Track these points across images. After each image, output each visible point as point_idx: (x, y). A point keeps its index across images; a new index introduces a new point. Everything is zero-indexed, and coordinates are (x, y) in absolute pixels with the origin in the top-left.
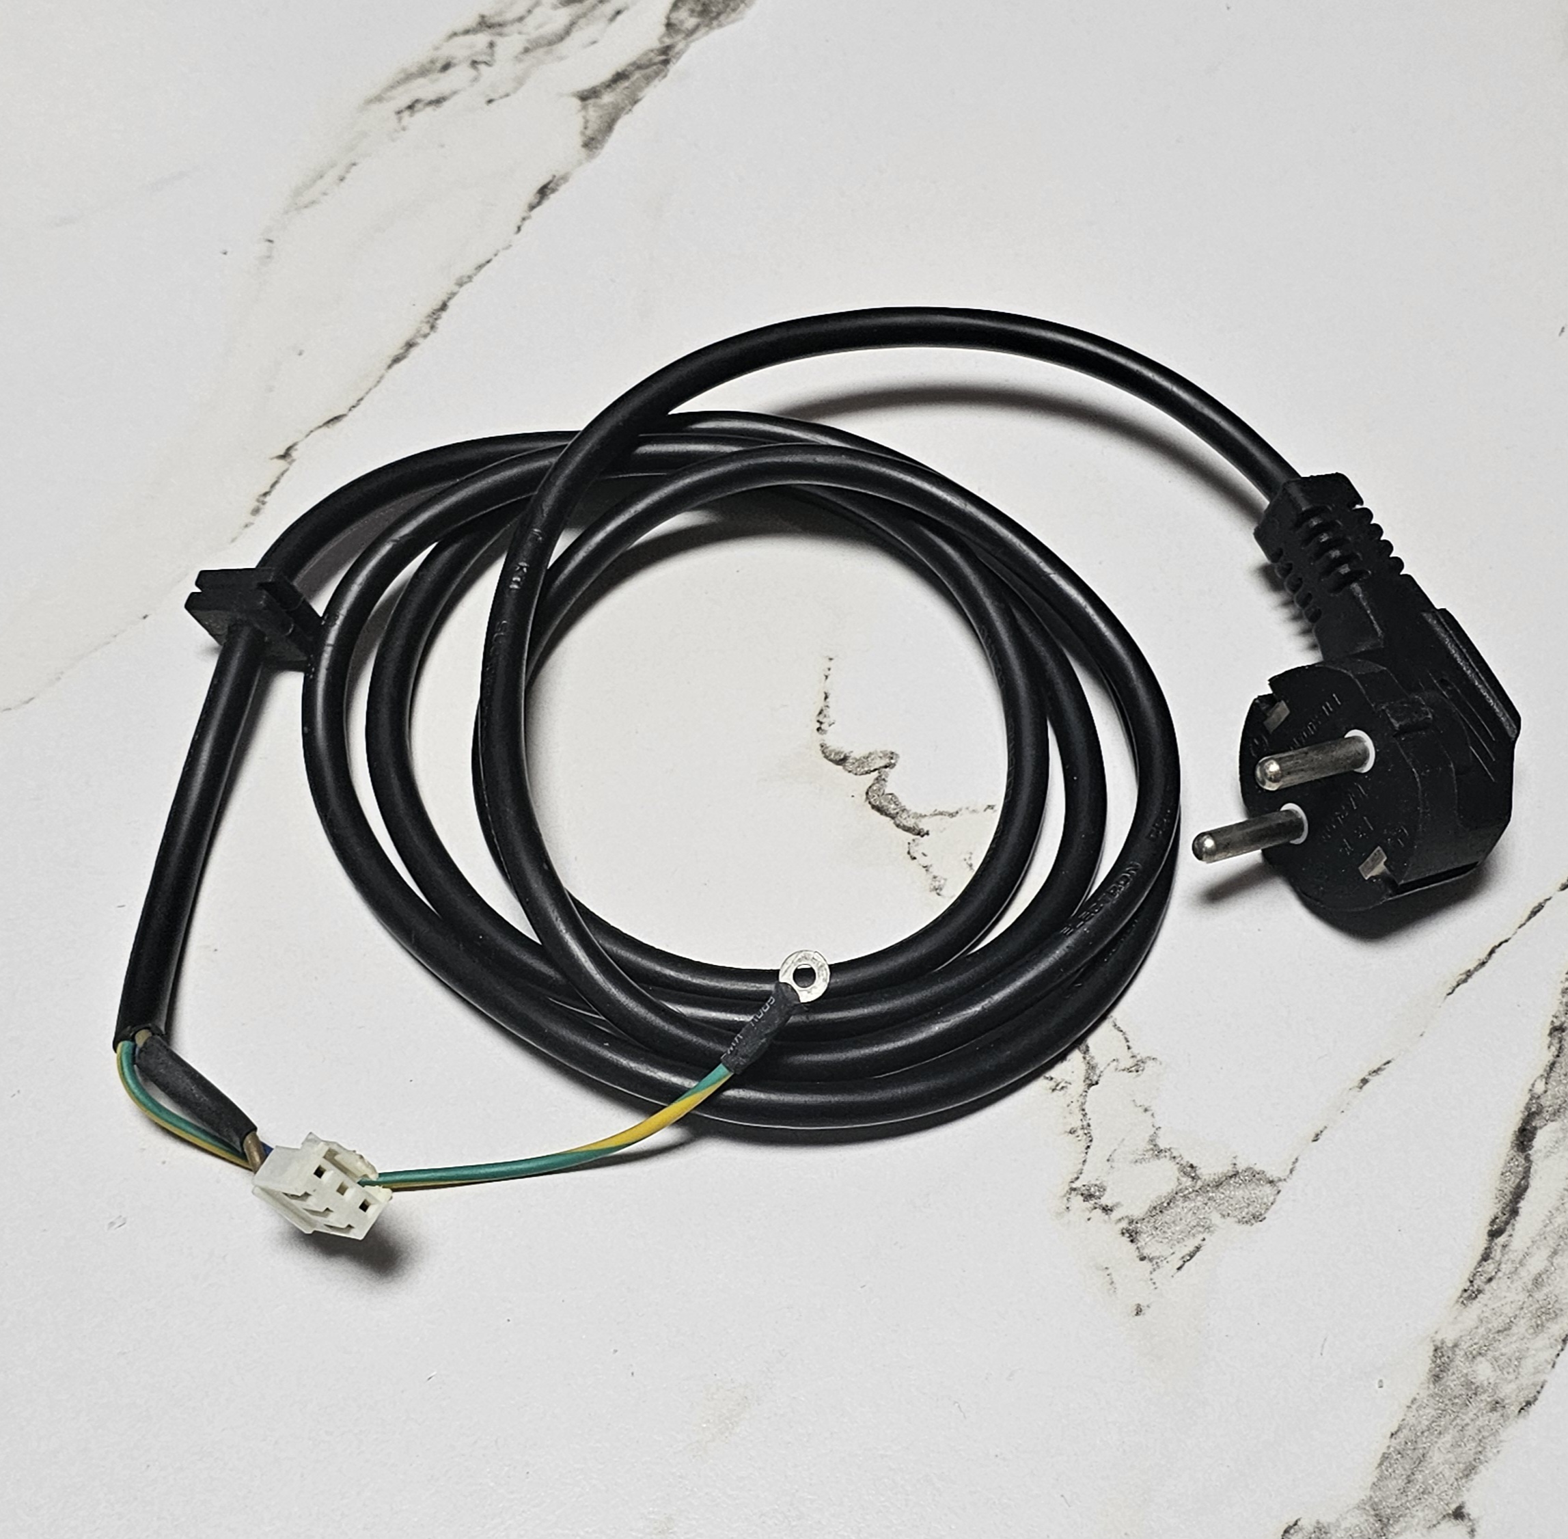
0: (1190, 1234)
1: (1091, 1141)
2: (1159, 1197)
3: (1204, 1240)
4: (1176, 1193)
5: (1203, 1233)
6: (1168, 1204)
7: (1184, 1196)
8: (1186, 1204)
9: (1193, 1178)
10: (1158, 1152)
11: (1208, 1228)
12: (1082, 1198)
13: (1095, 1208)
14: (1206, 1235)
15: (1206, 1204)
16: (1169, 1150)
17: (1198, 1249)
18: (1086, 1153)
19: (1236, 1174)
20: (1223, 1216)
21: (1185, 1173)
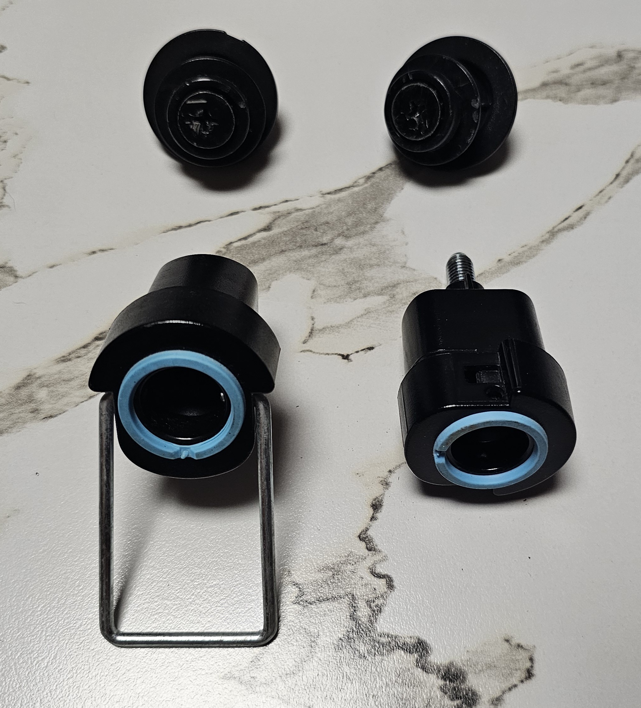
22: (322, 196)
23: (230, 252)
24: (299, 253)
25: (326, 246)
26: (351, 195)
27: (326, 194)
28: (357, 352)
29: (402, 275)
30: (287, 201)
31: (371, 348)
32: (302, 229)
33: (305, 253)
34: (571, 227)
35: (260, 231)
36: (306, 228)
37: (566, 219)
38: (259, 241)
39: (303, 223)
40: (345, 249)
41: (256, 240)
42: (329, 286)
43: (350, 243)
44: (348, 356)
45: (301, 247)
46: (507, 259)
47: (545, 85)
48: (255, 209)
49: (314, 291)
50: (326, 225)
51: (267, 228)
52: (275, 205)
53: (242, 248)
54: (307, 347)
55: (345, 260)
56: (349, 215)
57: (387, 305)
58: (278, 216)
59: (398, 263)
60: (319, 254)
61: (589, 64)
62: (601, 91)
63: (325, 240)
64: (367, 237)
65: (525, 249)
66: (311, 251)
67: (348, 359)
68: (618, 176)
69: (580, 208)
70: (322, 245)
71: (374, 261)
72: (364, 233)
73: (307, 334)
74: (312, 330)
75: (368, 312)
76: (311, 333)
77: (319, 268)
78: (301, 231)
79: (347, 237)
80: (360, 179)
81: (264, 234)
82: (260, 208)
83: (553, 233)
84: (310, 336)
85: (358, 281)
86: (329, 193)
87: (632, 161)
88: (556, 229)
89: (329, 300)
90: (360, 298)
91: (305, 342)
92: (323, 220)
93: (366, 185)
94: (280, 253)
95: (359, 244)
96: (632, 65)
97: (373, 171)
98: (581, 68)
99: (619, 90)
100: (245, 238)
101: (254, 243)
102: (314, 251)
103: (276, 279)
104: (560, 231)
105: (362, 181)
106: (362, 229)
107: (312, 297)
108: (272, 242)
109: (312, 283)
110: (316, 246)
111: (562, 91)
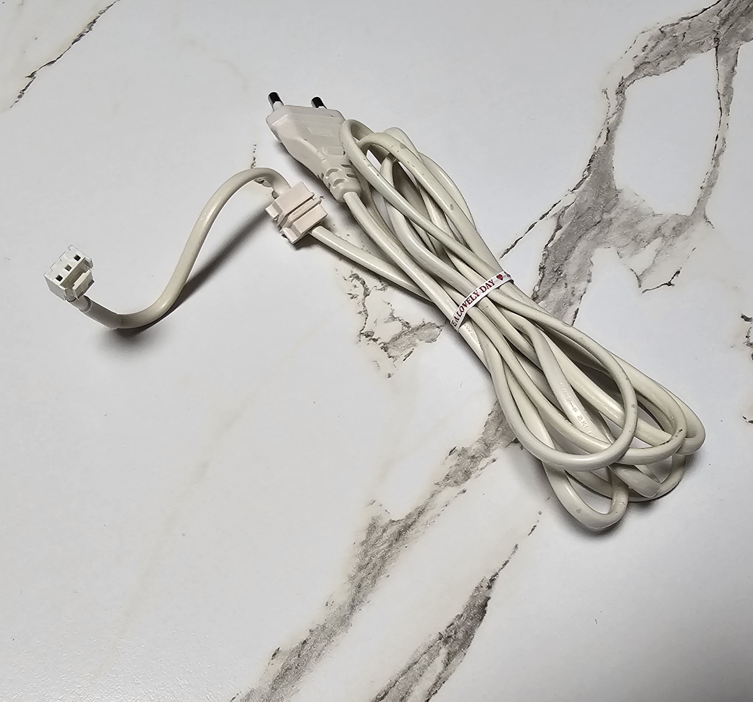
0: (408, 347)
1: (368, 316)
2: (395, 335)
3: (413, 349)
4: (402, 333)
5: (413, 347)
6: (399, 337)
7: (405, 334)
8: (405, 337)
9: (408, 328)
10: (394, 319)
11: (415, 345)
12: (365, 337)
13: (370, 340)
14: (413, 348)
15: (413, 336)
16: (399, 317)
17: (411, 352)
18: (366, 320)
19: (424, 325)
20: (420, 340)
21: (405, 325)
22: (571, 192)
23: (551, 252)
24: (590, 234)
25: (601, 223)
26: (588, 184)
27: (573, 190)
28: (673, 278)
29: (657, 221)
30: (555, 205)
31: (678, 272)
32: (579, 218)
33: (593, 232)
34: (722, 151)
35: (556, 231)
36: (580, 216)
37: (715, 147)
38: (561, 237)
39: (576, 214)
40: (613, 220)
41: (558, 238)
42: (624, 246)
43: (613, 215)
44: (669, 282)
45: (588, 230)
46: (704, 185)
47: (637, 68)
48: (541, 219)
49: (618, 253)
50: (590, 209)
51: (559, 227)
52: (550, 210)
53: (555, 246)
54: (643, 288)
55: (619, 226)
56: (598, 197)
57: (665, 242)
58: (559, 217)
59: (649, 214)
60: (601, 229)
61: (651, 45)
62: (671, 59)
63: (597, 219)
64: (618, 206)
65: (709, 174)
66: (596, 229)
67: (672, 285)
68: (721, 108)
69: (717, 137)
70: (598, 223)
71: (636, 220)
72: (615, 204)
73: (637, 281)
74: (637, 277)
75: (658, 252)
76: (638, 279)
77: (608, 238)
78: (579, 220)
79: (609, 212)
80: (584, 172)
81: (559, 232)
82: (543, 216)
83: (716, 159)
84: (639, 281)
85: (637, 235)
86: (574, 189)
87: (721, 97)
88: (715, 156)
89: (632, 255)
90: (647, 245)
91: (640, 287)
92: (586, 208)
93: (591, 175)
94: (579, 239)
95: (618, 213)
96: (674, 35)
97: (588, 164)
98: (648, 49)
99: (680, 55)
100: (552, 239)
101: (559, 240)
102: (597, 229)
103: (591, 256)
104: (718, 155)
105: (586, 173)
106: (612, 203)
107: (621, 257)
108: (569, 235)
109: (613, 249)
110: (596, 225)
111: (649, 69)
